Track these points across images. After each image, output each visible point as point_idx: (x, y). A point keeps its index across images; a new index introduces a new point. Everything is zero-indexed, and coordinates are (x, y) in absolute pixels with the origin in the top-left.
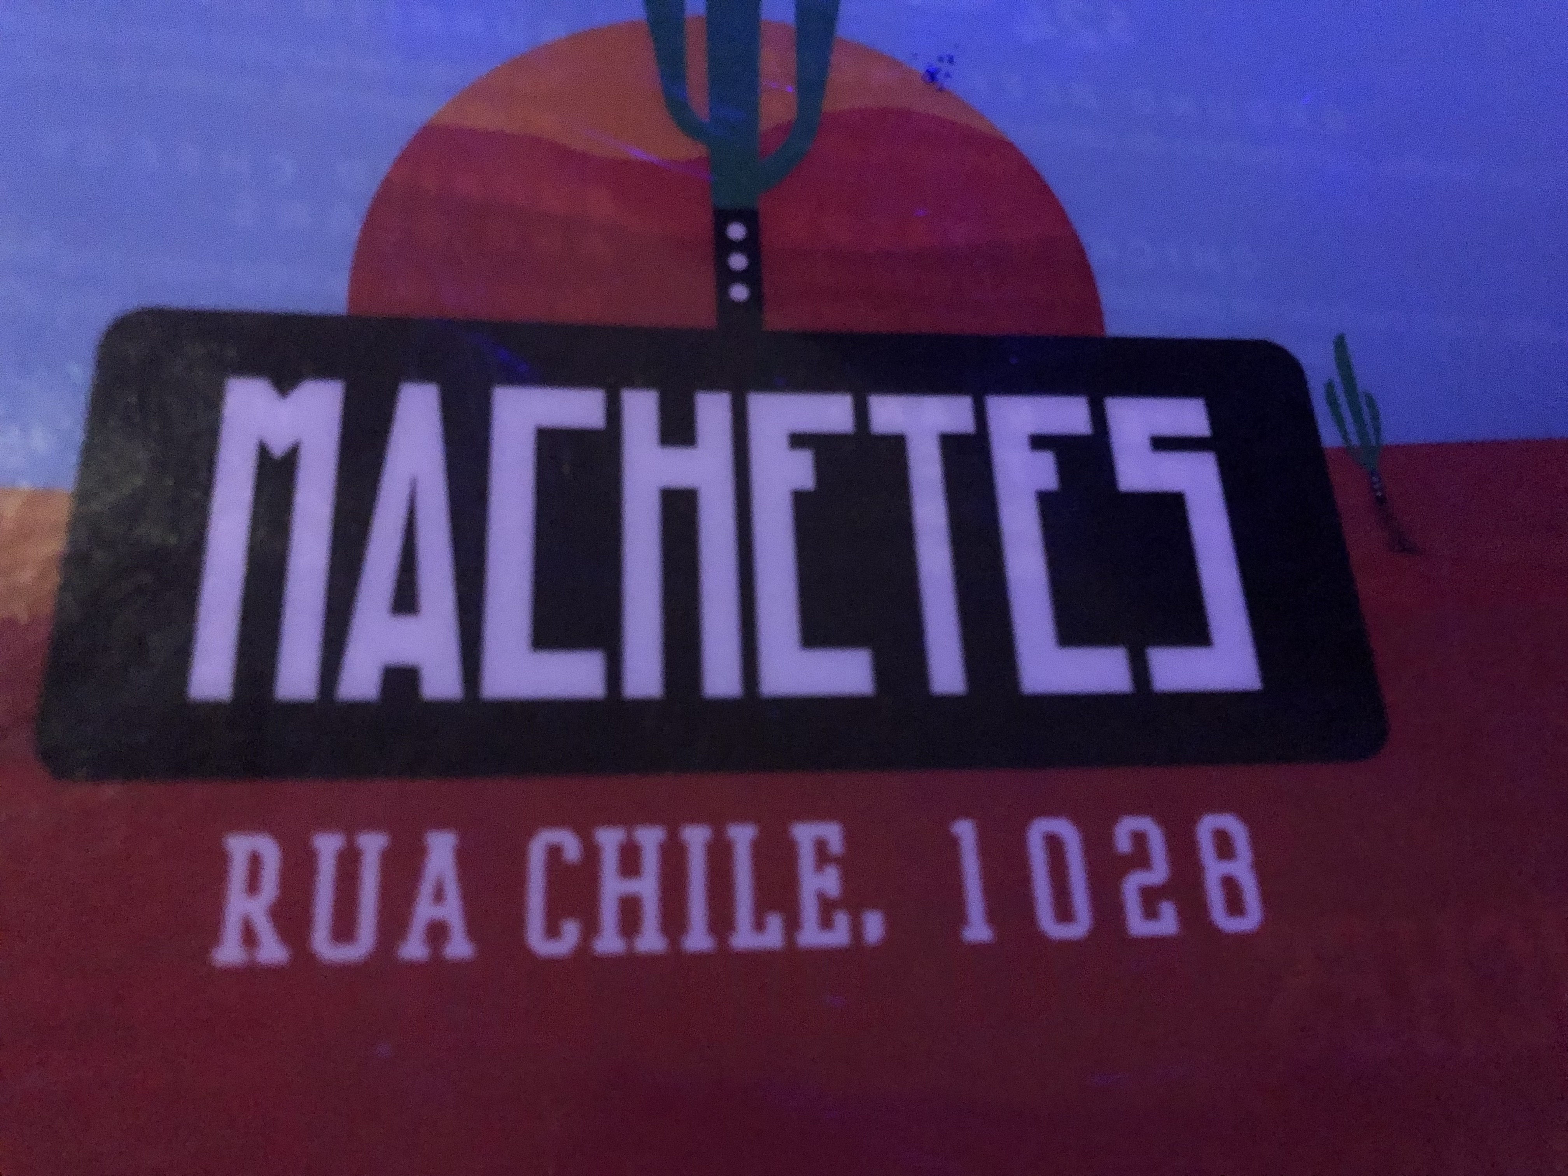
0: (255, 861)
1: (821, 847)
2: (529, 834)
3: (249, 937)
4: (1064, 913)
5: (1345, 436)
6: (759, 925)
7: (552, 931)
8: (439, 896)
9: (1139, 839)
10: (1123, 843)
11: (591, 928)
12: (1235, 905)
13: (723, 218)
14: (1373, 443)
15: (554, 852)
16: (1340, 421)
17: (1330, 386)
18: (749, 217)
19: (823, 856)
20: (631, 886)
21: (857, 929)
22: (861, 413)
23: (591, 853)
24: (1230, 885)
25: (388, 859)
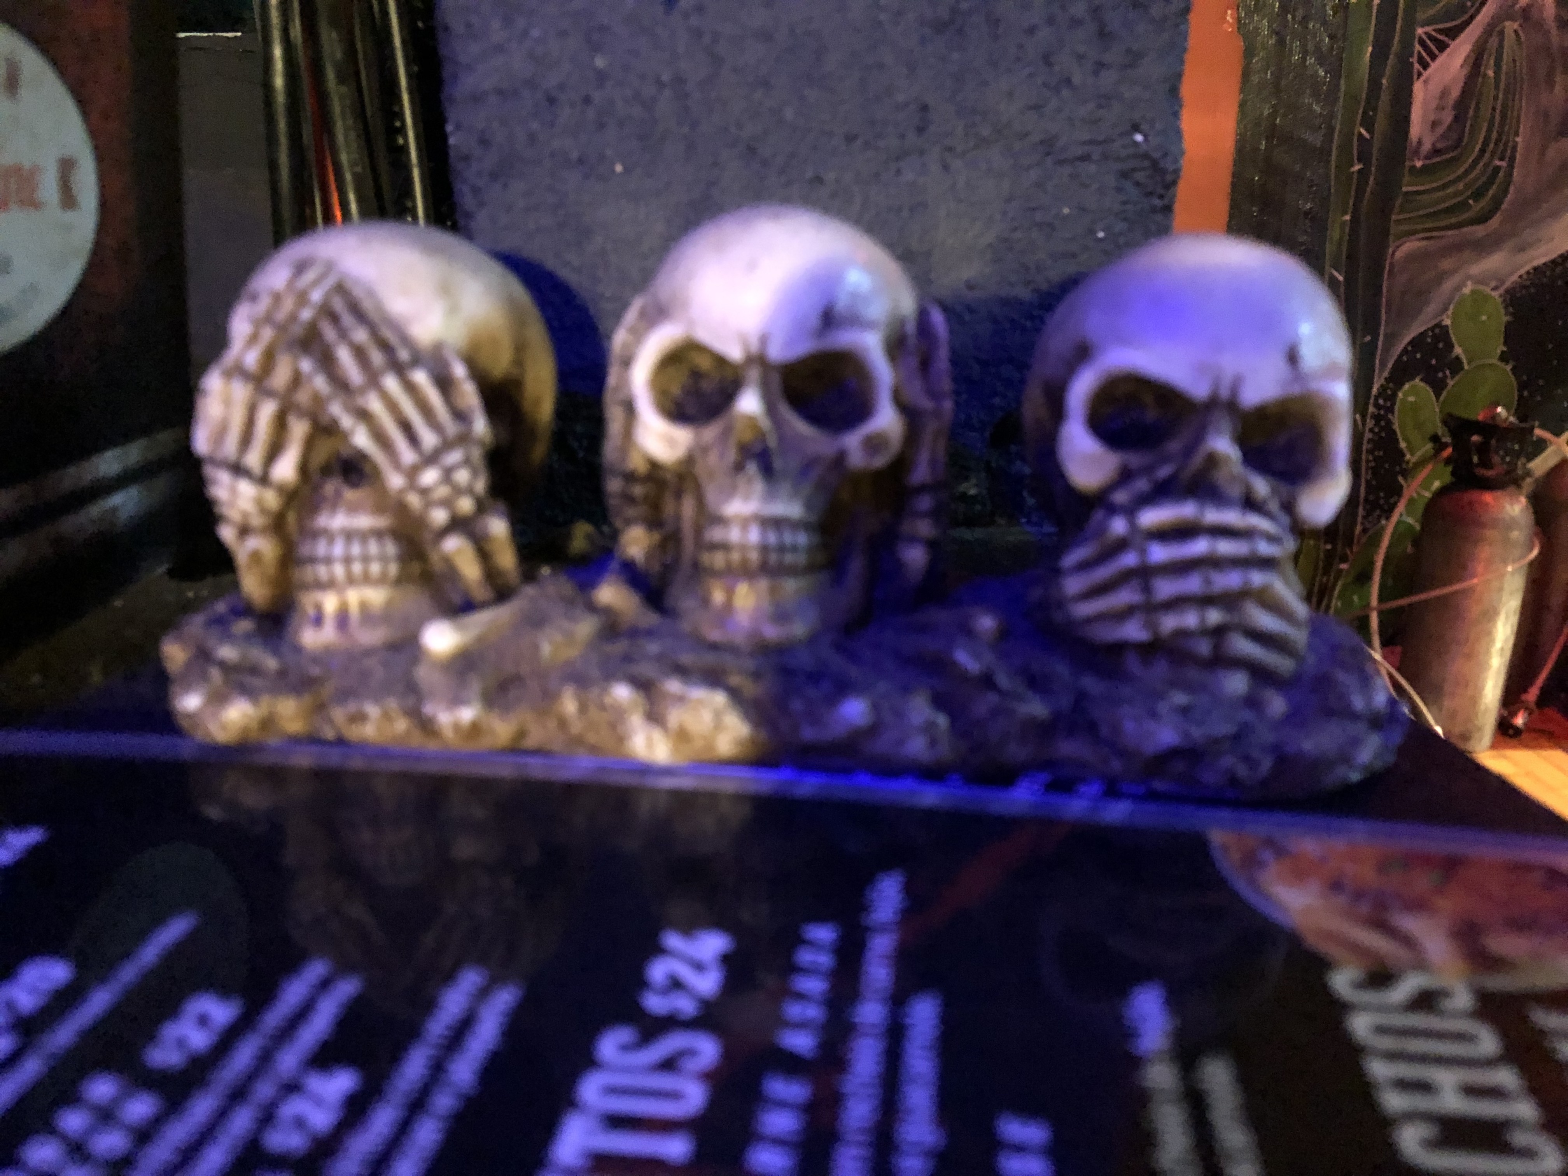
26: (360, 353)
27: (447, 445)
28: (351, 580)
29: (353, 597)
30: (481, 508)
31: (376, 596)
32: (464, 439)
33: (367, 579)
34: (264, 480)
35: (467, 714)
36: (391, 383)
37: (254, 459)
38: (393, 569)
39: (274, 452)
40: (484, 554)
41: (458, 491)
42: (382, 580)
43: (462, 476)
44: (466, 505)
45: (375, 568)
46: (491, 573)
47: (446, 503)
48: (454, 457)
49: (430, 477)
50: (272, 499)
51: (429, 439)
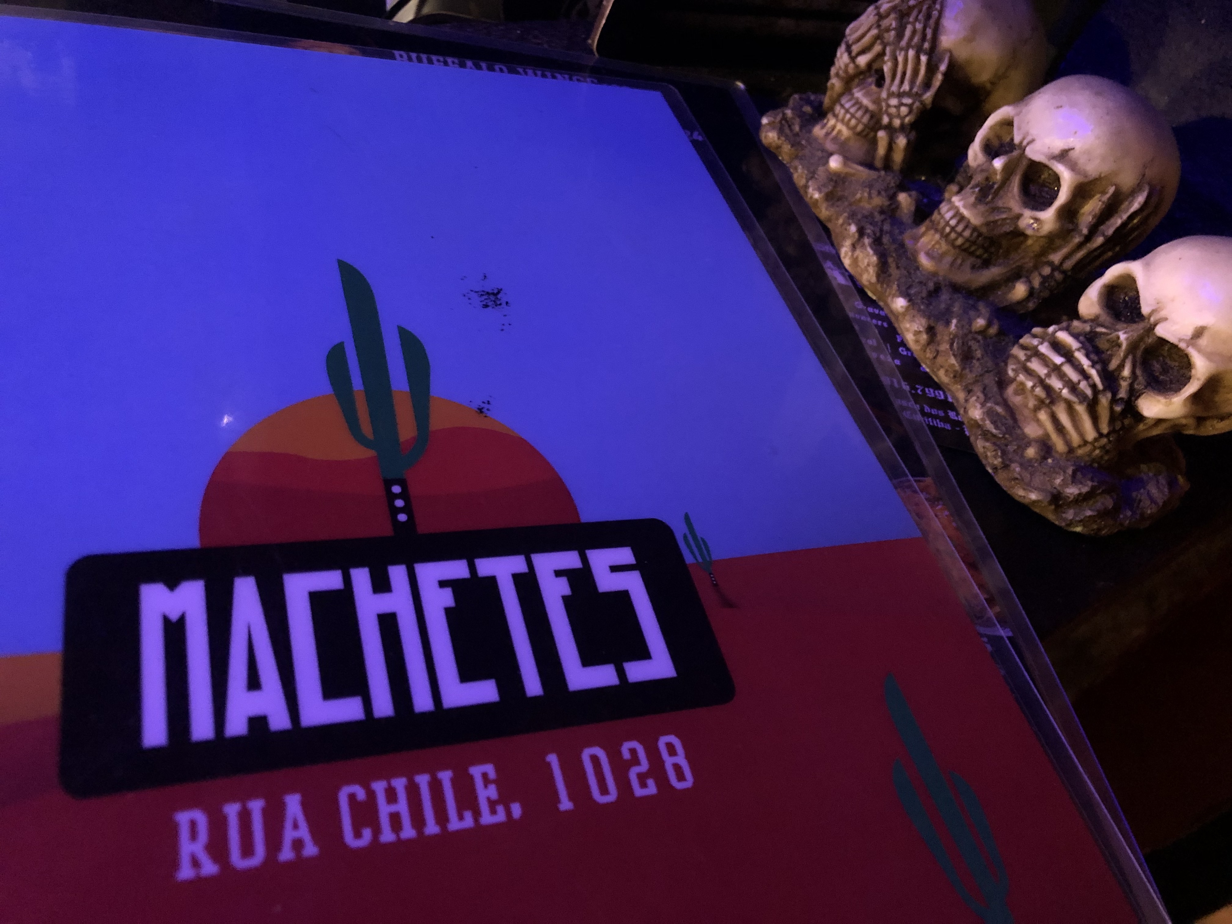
0: (193, 824)
1: (485, 776)
2: (338, 788)
3: (195, 863)
4: (604, 790)
5: (695, 557)
6: (461, 818)
7: (358, 835)
8: (296, 826)
9: (633, 751)
10: (626, 755)
11: (377, 831)
12: (681, 777)
13: (388, 484)
14: (708, 559)
15: (352, 797)
16: (692, 552)
17: (685, 537)
18: (402, 483)
19: (486, 780)
20: (393, 808)
21: (509, 813)
22: (472, 568)
23: (371, 795)
24: (677, 768)
25: (265, 812)
26: (914, 32)
27: (908, 94)
28: (842, 121)
29: (840, 126)
30: (902, 127)
31: (846, 132)
32: (918, 96)
33: (847, 124)
34: (853, 59)
35: (817, 196)
36: (911, 53)
37: (855, 49)
38: (860, 128)
39: (863, 52)
40: (890, 148)
41: (898, 116)
42: (853, 129)
43: (904, 110)
44: (897, 122)
45: (853, 122)
46: (888, 157)
47: (890, 116)
48: (907, 101)
49: (894, 102)
50: (851, 69)
51: (906, 87)
